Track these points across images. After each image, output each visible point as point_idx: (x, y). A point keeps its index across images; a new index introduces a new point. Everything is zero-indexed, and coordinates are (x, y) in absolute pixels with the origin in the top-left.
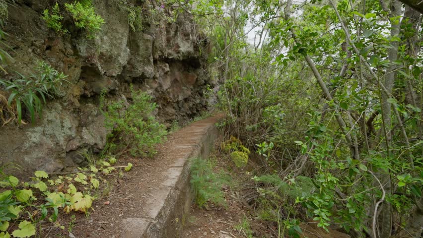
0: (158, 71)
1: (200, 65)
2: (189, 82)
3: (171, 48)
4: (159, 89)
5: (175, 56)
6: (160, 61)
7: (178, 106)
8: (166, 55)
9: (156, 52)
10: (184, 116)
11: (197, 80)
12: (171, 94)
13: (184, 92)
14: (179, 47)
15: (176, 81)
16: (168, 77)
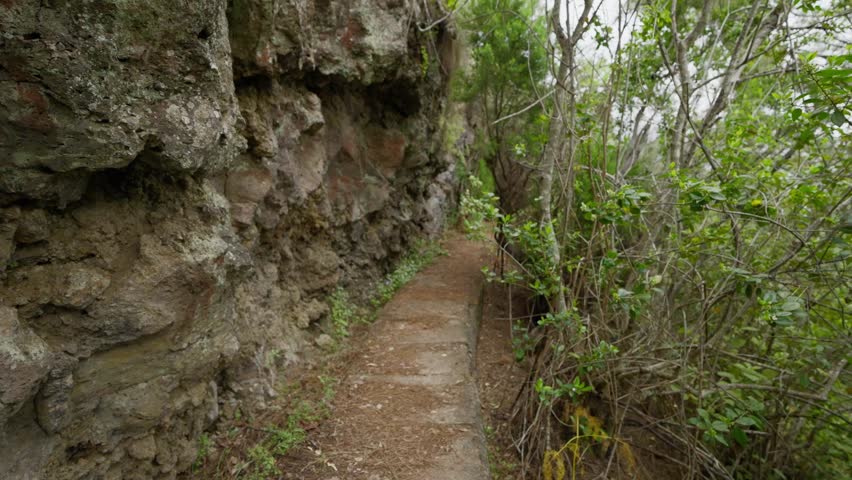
0: (276, 126)
1: (419, 105)
2: (384, 159)
3: (332, 34)
4: (280, 197)
5: (347, 65)
6: (282, 78)
7: (348, 237)
8: (312, 59)
9: (260, 31)
10: (365, 266)
11: (408, 152)
12: (327, 201)
13: (368, 194)
14: (363, 32)
15: (343, 156)
16: (317, 145)
